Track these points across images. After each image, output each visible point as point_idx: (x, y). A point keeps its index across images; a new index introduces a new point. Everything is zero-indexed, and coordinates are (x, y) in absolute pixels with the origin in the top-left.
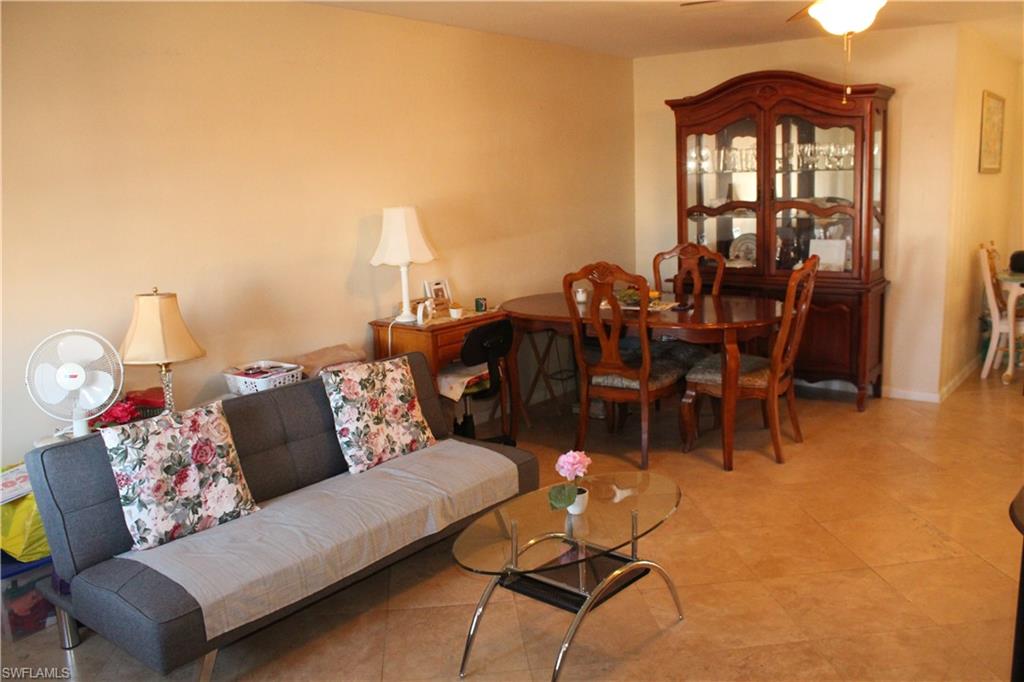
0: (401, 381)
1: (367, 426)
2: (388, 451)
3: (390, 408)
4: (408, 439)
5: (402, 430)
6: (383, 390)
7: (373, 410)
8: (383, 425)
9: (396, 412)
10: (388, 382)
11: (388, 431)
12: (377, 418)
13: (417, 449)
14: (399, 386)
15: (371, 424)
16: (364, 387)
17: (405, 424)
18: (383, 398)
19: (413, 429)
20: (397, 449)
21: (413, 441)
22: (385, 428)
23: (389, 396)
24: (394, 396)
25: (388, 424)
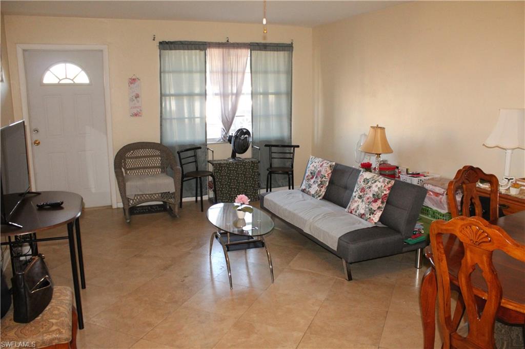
0: (379, 188)
1: (355, 196)
2: (355, 210)
3: (368, 196)
4: (362, 212)
5: (364, 207)
6: (370, 187)
7: (361, 192)
8: (361, 200)
9: (368, 199)
10: (374, 185)
11: (360, 203)
12: (360, 196)
13: (363, 218)
14: (376, 189)
15: (357, 196)
16: (364, 181)
17: (367, 206)
18: (368, 190)
19: (367, 210)
20: (357, 212)
21: (364, 214)
22: (360, 202)
23: (370, 191)
24: (372, 192)
25: (363, 201)
